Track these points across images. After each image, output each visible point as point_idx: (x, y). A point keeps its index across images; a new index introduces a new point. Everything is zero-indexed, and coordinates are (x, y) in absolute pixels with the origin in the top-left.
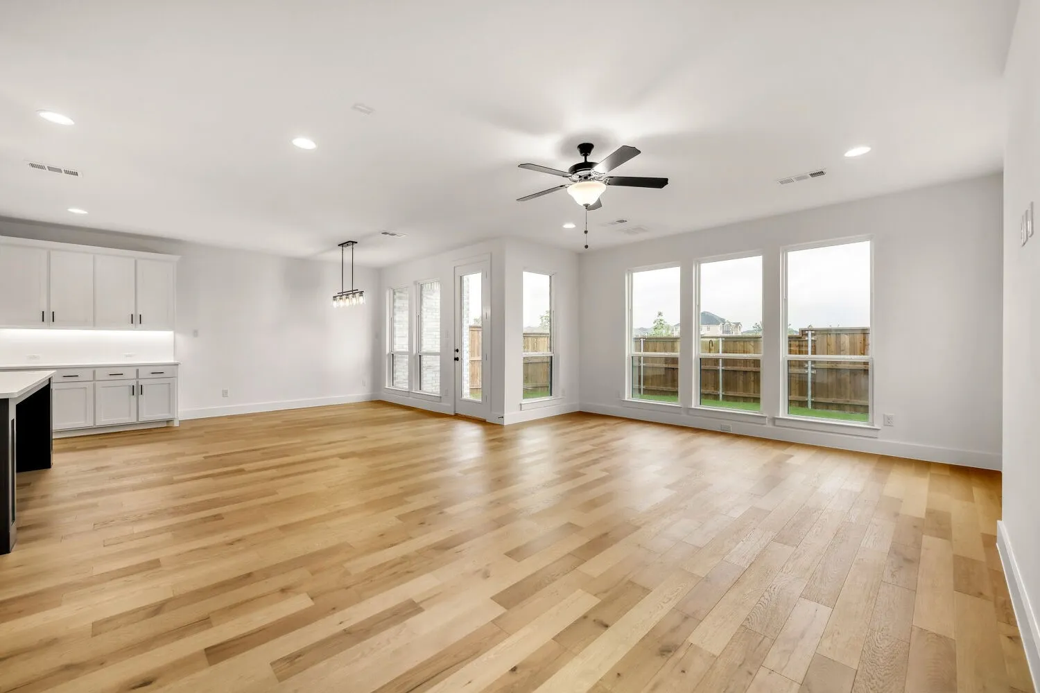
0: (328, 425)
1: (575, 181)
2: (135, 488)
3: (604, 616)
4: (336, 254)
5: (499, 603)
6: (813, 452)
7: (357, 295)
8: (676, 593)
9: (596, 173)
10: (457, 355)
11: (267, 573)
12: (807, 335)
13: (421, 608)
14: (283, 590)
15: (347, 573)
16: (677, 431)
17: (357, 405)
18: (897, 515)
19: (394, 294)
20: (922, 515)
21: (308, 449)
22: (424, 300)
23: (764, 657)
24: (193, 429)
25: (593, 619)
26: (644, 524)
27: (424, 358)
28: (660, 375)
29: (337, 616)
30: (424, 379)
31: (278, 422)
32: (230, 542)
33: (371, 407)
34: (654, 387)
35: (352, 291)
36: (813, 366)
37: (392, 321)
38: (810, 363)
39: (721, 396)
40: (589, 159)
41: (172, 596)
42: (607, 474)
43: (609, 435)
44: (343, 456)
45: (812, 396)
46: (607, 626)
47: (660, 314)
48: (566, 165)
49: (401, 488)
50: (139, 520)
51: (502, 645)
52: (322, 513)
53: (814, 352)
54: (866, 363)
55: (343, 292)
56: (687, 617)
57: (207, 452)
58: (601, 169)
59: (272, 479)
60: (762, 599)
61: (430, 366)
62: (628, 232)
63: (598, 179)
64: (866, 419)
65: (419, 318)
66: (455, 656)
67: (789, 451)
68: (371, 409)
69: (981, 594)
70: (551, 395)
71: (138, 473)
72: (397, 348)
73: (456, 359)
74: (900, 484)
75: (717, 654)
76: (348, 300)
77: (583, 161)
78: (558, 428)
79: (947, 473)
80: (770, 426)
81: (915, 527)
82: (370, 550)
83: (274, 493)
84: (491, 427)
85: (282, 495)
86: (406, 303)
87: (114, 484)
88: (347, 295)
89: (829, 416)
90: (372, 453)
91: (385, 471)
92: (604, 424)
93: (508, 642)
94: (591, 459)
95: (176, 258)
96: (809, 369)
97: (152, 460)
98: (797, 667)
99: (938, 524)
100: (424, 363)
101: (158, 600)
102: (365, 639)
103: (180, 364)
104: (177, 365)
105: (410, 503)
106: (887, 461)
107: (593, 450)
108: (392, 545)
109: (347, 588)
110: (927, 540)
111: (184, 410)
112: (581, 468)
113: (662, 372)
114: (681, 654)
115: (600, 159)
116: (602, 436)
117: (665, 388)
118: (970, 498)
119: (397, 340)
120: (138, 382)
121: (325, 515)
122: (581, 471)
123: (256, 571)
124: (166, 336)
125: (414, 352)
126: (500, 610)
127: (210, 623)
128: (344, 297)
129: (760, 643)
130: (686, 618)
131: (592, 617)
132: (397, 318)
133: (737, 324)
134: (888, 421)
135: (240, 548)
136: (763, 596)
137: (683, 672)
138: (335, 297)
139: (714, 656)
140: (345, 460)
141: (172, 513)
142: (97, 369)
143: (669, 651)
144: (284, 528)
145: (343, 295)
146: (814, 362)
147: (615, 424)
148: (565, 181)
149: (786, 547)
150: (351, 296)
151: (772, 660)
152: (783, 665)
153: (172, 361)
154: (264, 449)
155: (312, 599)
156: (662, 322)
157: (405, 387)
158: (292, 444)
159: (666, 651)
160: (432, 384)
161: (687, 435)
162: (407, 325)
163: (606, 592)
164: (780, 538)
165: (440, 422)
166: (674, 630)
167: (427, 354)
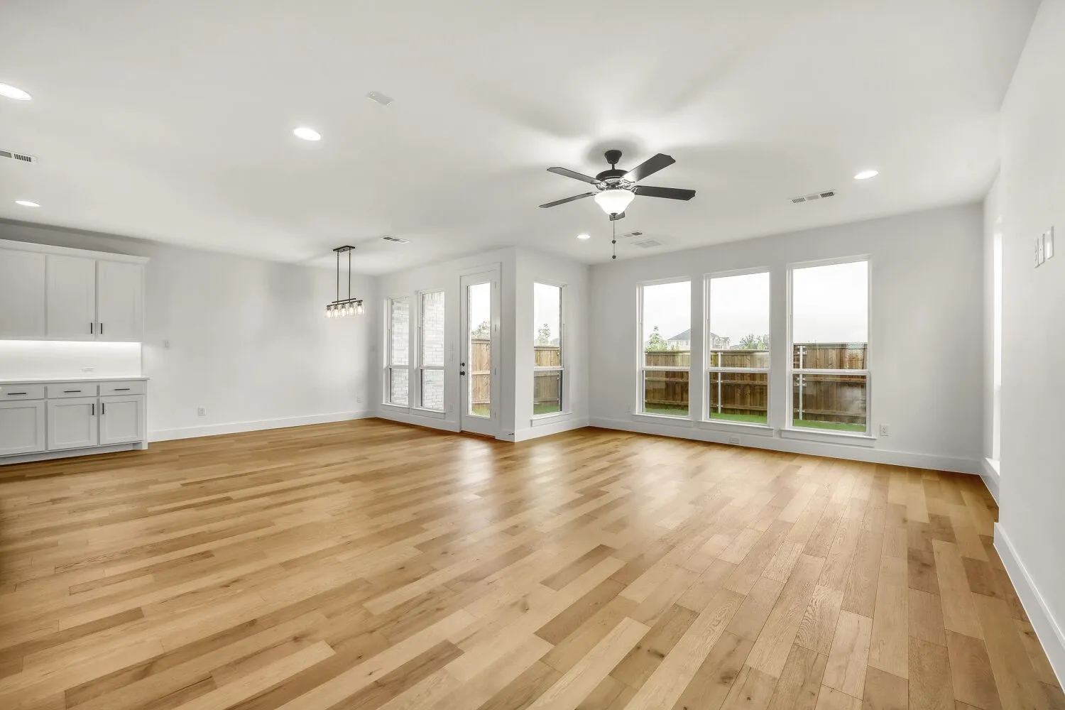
0: (321, 445)
1: (602, 189)
2: (101, 523)
3: (658, 645)
4: (331, 260)
5: (545, 638)
6: (818, 462)
7: (355, 304)
8: (724, 615)
9: (626, 181)
10: (463, 369)
11: (275, 618)
12: (798, 350)
13: (459, 650)
14: (296, 639)
15: (369, 615)
16: (688, 445)
17: (351, 423)
18: (905, 521)
19: (392, 303)
20: (926, 520)
21: (302, 473)
22: (426, 311)
23: (822, 674)
24: (164, 452)
25: (648, 648)
26: (678, 542)
27: (426, 373)
28: (662, 389)
29: (365, 666)
30: (426, 395)
31: (265, 443)
32: (225, 583)
33: (367, 425)
34: (656, 401)
35: (350, 300)
36: (804, 379)
37: (390, 332)
38: (801, 376)
39: (720, 409)
40: (617, 167)
41: (163, 653)
42: (630, 491)
43: (624, 450)
44: (344, 480)
45: (803, 408)
46: (662, 656)
47: (656, 328)
48: (593, 172)
49: (415, 514)
50: (109, 561)
51: (556, 686)
52: (330, 546)
53: (804, 367)
54: (863, 377)
55: (338, 302)
56: (741, 641)
57: (185, 479)
58: (630, 177)
59: (266, 508)
60: (807, 614)
61: (430, 381)
62: (641, 244)
63: (626, 188)
64: (864, 429)
65: (421, 329)
66: (507, 703)
67: (796, 462)
68: (369, 428)
69: (993, 594)
70: (561, 410)
71: (105, 505)
72: (395, 362)
73: (462, 373)
74: (902, 491)
75: (778, 676)
76: (344, 309)
77: (611, 169)
78: (570, 444)
79: (937, 479)
80: (776, 438)
81: (923, 532)
82: (391, 586)
83: (270, 524)
84: (500, 445)
85: (281, 525)
86: (406, 315)
87: (76, 519)
88: (343, 304)
89: (821, 426)
90: (377, 476)
91: (393, 496)
92: (616, 439)
93: (562, 682)
94: (611, 476)
95: (146, 260)
96: (801, 382)
97: (119, 488)
98: (855, 684)
99: (941, 528)
100: (425, 379)
101: (145, 659)
102: (401, 692)
103: (148, 379)
104: (144, 380)
105: (427, 530)
106: (885, 469)
107: (611, 466)
108: (416, 579)
109: (372, 632)
110: (937, 544)
111: (155, 430)
112: (602, 486)
113: (664, 386)
114: (743, 678)
115: (629, 167)
116: (616, 451)
117: (667, 402)
118: (962, 502)
119: (395, 353)
120: (98, 400)
121: (331, 548)
122: (603, 489)
123: (262, 618)
124: (133, 347)
125: (415, 366)
126: (546, 647)
127: (213, 682)
128: (340, 306)
129: (815, 661)
130: (739, 641)
131: (645, 647)
132: (395, 330)
133: (726, 340)
134: (883, 431)
135: (239, 591)
136: (807, 611)
137: (749, 699)
138: (328, 306)
139: (775, 679)
140: (348, 485)
141: (150, 552)
142: (49, 386)
143: (731, 678)
144: (287, 565)
145: (337, 304)
146: (804, 376)
147: (626, 439)
148: (592, 188)
149: (817, 558)
150: (347, 305)
151: (830, 678)
152: (842, 683)
153: (139, 376)
154: (250, 473)
155: (332, 647)
156: (658, 337)
157: (405, 403)
158: (284, 467)
159: (728, 678)
160: (434, 399)
161: (699, 448)
162: (407, 337)
163: (654, 618)
164: (808, 551)
165: (444, 441)
166: (730, 654)
167: (429, 368)
